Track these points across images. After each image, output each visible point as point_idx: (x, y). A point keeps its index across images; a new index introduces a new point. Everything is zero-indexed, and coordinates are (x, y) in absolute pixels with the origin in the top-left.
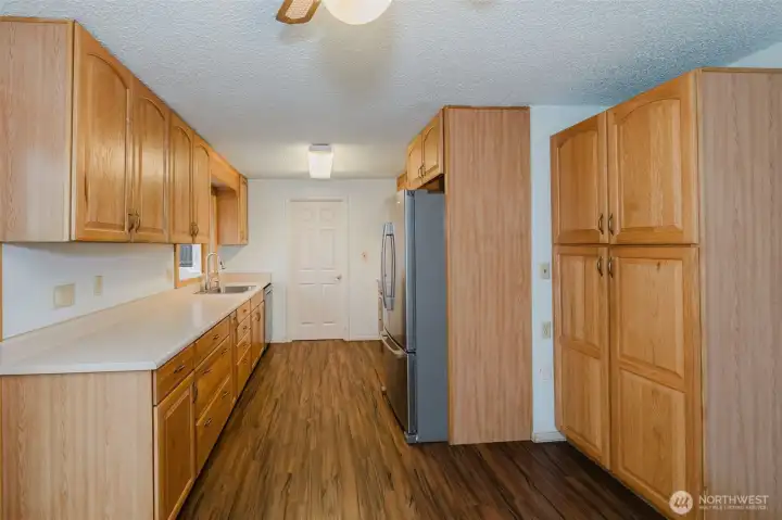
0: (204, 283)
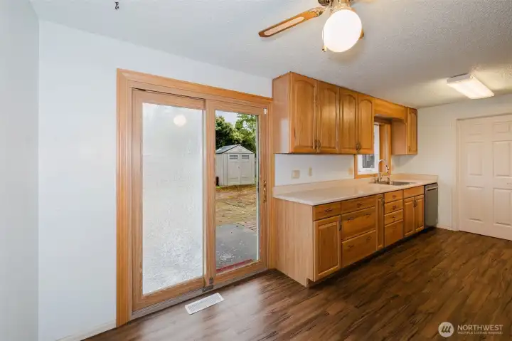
0: (377, 177)
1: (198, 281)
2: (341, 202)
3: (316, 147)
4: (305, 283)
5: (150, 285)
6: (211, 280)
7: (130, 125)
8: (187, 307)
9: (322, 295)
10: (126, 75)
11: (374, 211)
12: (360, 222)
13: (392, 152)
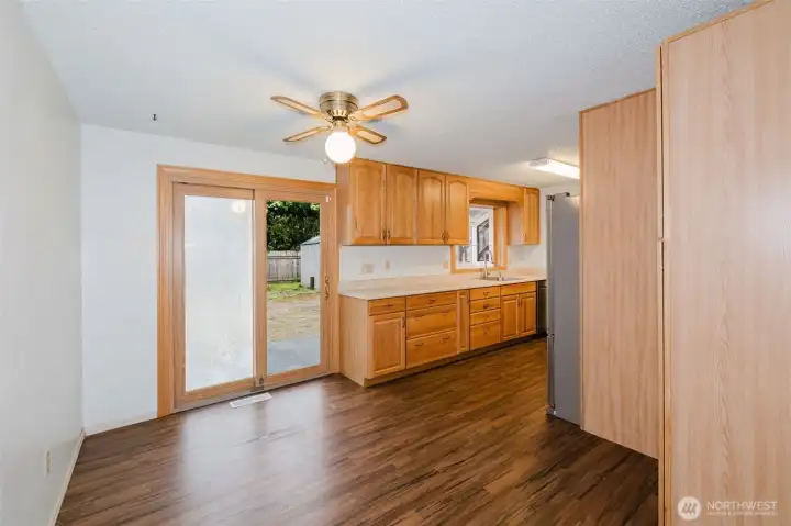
1: (249, 380)
2: (405, 298)
3: (385, 237)
4: (362, 383)
5: (194, 382)
6: (261, 380)
7: (171, 218)
8: (231, 403)
9: (374, 392)
10: (166, 170)
11: (455, 309)
12: (430, 320)
13: (508, 242)
